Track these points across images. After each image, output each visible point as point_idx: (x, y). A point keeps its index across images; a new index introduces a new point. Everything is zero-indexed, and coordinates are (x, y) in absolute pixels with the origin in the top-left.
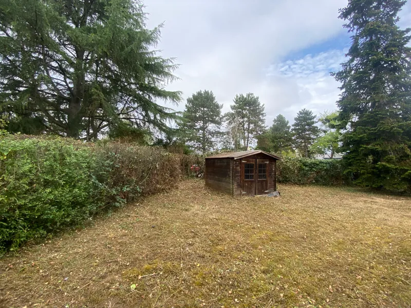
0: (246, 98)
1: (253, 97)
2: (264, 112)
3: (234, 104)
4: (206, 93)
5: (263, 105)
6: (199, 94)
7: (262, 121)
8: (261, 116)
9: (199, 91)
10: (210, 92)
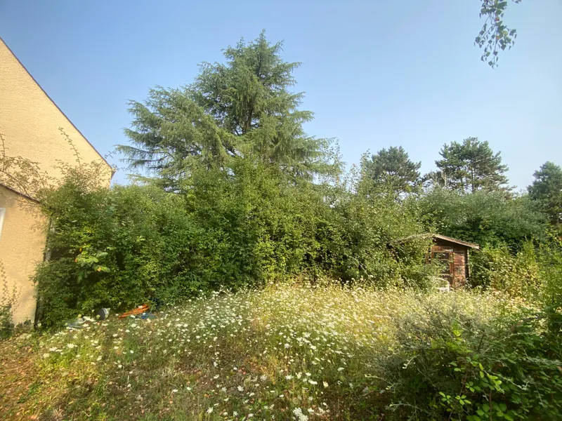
0: (463, 147)
1: (477, 144)
2: (501, 164)
3: (441, 158)
4: (393, 151)
5: (498, 154)
6: (382, 153)
7: (502, 180)
8: (497, 172)
9: (382, 149)
10: (398, 148)
